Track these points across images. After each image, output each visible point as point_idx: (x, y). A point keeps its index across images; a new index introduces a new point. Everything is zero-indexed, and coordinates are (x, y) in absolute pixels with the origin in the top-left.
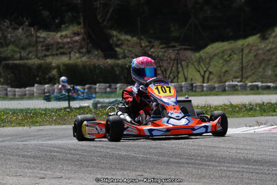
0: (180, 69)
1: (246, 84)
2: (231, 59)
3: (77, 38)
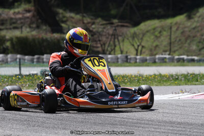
0: (117, 43)
1: (174, 57)
2: (161, 35)
3: (28, 15)
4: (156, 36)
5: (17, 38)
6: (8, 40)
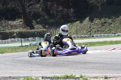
1: (79, 36)
2: (72, 28)
6: (15, 33)
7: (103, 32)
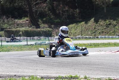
1: (83, 37)
2: (77, 28)
3: (27, 22)
4: (75, 29)
5: (24, 31)
6: (21, 31)
7: (108, 33)
